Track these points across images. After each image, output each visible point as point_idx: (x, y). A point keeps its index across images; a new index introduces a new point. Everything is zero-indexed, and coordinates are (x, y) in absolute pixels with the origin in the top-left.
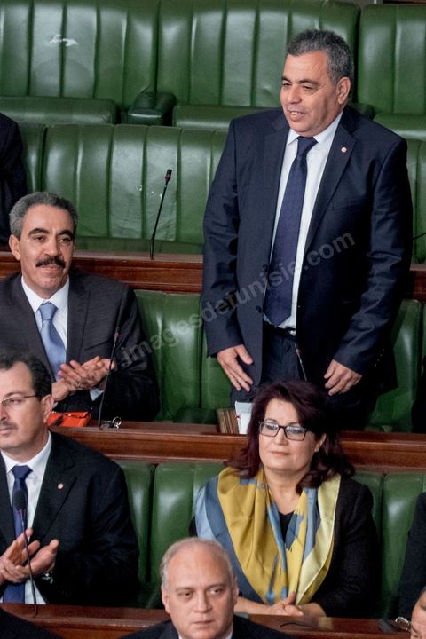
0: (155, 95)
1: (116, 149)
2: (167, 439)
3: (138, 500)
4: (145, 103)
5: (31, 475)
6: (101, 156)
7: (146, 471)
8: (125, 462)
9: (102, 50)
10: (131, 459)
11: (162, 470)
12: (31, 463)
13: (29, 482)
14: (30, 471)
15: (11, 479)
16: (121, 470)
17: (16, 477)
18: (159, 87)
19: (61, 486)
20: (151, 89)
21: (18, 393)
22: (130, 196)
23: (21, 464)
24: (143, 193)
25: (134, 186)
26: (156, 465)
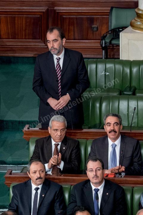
0: (130, 87)
1: (120, 102)
2: (136, 180)
3: (129, 197)
4: (128, 89)
5: (99, 191)
6: (116, 104)
7: (131, 189)
8: (125, 187)
9: (116, 75)
10: (127, 186)
11: (135, 188)
12: (99, 188)
13: (98, 193)
14: (99, 190)
15: (94, 192)
16: (123, 189)
17: (95, 191)
18: (132, 86)
19: (107, 194)
20: (129, 86)
21: (99, 168)
22: (124, 115)
23: (97, 188)
24: (128, 114)
25: (125, 112)
26: (134, 187)
